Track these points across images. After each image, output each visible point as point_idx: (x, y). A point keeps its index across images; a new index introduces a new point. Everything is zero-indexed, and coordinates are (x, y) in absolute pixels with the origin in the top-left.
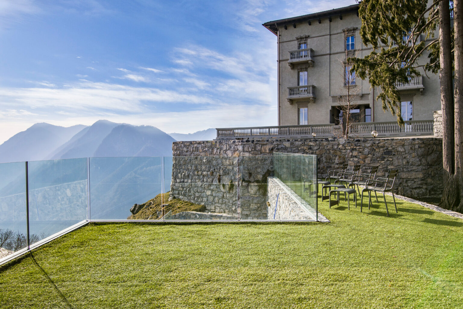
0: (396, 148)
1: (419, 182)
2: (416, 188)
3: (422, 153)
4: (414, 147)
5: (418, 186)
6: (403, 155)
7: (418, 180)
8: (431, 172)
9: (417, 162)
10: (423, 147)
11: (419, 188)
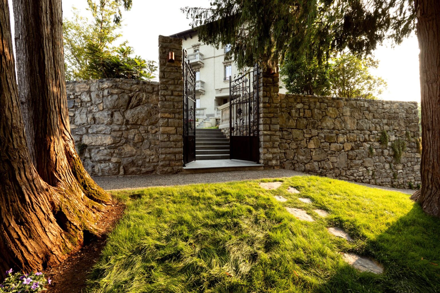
0: (80, 95)
1: (105, 152)
2: (100, 161)
3: (113, 102)
4: (102, 93)
5: (102, 158)
6: (89, 106)
7: (103, 148)
8: (135, 135)
9: (105, 117)
10: (116, 94)
11: (105, 161)
